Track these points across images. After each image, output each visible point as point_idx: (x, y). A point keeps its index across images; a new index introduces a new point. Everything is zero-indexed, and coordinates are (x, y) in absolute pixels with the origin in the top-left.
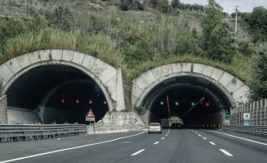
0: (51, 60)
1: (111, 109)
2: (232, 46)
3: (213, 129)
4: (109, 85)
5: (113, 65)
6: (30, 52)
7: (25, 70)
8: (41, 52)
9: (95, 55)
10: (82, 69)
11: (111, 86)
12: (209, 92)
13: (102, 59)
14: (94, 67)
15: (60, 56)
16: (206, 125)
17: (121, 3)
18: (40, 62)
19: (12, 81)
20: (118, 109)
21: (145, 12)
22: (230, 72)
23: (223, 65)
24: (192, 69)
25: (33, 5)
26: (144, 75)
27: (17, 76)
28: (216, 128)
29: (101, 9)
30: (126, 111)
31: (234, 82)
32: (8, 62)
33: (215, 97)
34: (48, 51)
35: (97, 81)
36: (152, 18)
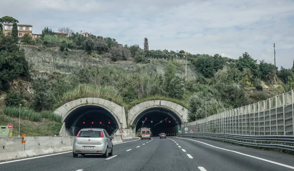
0: (87, 103)
1: (120, 128)
2: (182, 89)
3: (174, 136)
4: (118, 115)
5: (120, 105)
6: (76, 99)
7: (74, 109)
8: (82, 99)
9: (110, 100)
10: (104, 107)
11: (119, 116)
12: (170, 115)
13: (114, 102)
14: (110, 106)
15: (92, 101)
16: (170, 134)
17: (112, 56)
18: (82, 104)
19: (67, 115)
20: (123, 128)
21: (128, 61)
22: (181, 104)
23: (177, 101)
24: (160, 104)
25: (57, 61)
26: (134, 108)
27: (70, 112)
28: (175, 135)
29: (99, 61)
30: (128, 128)
31: (183, 109)
32: (64, 105)
33: (174, 118)
34: (86, 99)
35: (112, 114)
36: (133, 66)
